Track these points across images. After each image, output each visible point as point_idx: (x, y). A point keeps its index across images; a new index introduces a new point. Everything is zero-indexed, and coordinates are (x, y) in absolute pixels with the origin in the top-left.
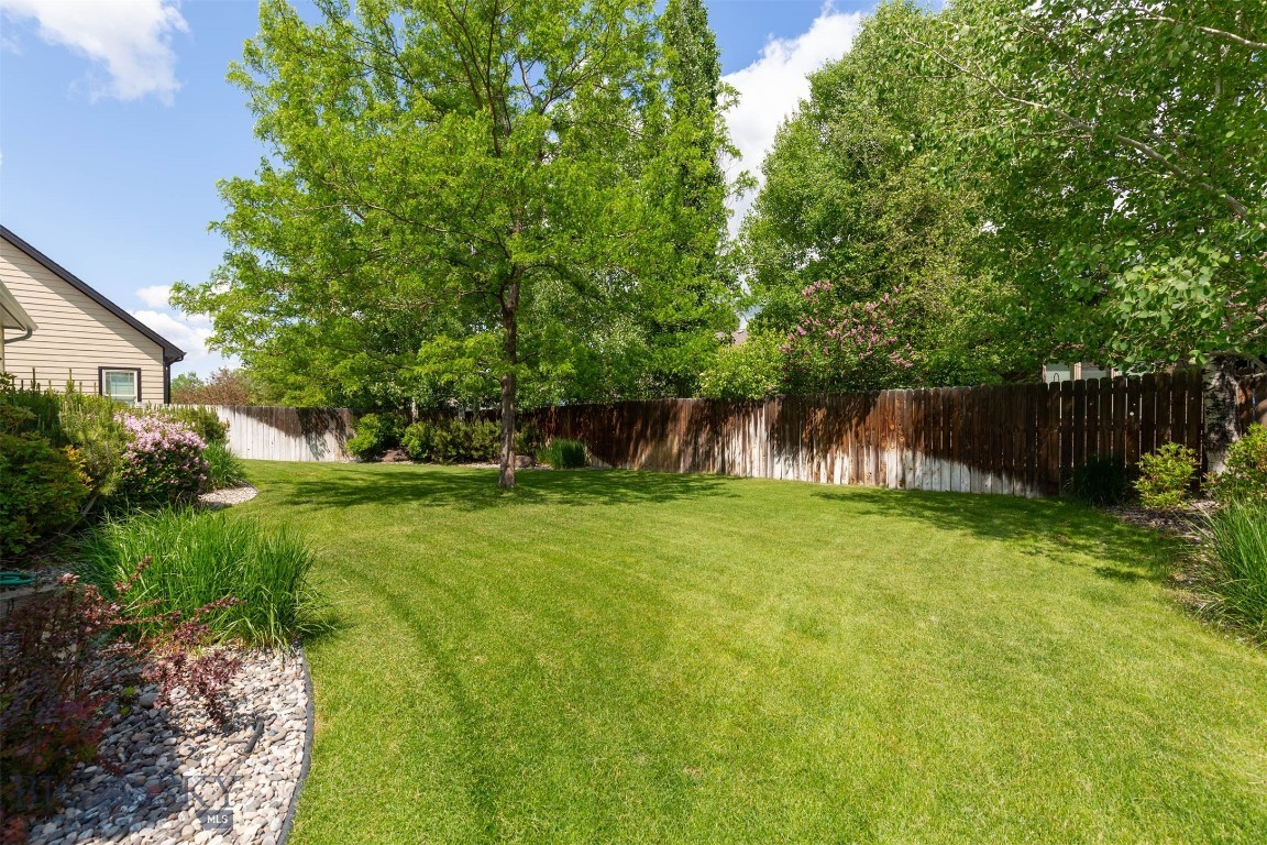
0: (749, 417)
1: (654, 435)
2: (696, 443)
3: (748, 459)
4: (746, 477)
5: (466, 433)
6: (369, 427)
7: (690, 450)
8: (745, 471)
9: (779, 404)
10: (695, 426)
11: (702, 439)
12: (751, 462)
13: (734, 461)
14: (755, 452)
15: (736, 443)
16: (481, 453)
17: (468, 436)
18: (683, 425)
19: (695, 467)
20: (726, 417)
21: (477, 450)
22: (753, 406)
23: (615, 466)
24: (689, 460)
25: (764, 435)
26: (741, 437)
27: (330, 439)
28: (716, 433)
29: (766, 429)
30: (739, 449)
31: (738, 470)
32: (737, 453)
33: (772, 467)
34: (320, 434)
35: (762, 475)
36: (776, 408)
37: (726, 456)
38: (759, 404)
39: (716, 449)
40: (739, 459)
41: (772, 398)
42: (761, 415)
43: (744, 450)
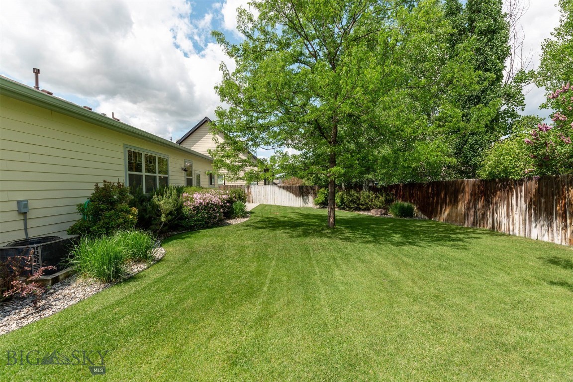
0: (512, 192)
1: (450, 201)
2: (475, 208)
3: (511, 223)
4: (510, 235)
5: (357, 197)
6: (322, 193)
7: (472, 212)
8: (509, 230)
9: (536, 183)
10: (475, 197)
11: (480, 205)
12: (513, 224)
13: (501, 222)
14: (517, 217)
15: (502, 210)
16: (365, 207)
17: (358, 198)
18: (467, 197)
19: (475, 223)
20: (495, 192)
21: (363, 205)
22: (515, 184)
23: (430, 218)
24: (471, 219)
25: (524, 206)
26: (505, 206)
27: (311, 198)
28: (488, 202)
29: (525, 202)
30: (504, 214)
31: (503, 228)
32: (503, 216)
33: (530, 230)
34: (307, 196)
35: (522, 235)
36: (533, 186)
37: (495, 218)
38: (520, 182)
39: (488, 213)
40: (504, 221)
41: (530, 178)
42: (521, 191)
43: (508, 215)
